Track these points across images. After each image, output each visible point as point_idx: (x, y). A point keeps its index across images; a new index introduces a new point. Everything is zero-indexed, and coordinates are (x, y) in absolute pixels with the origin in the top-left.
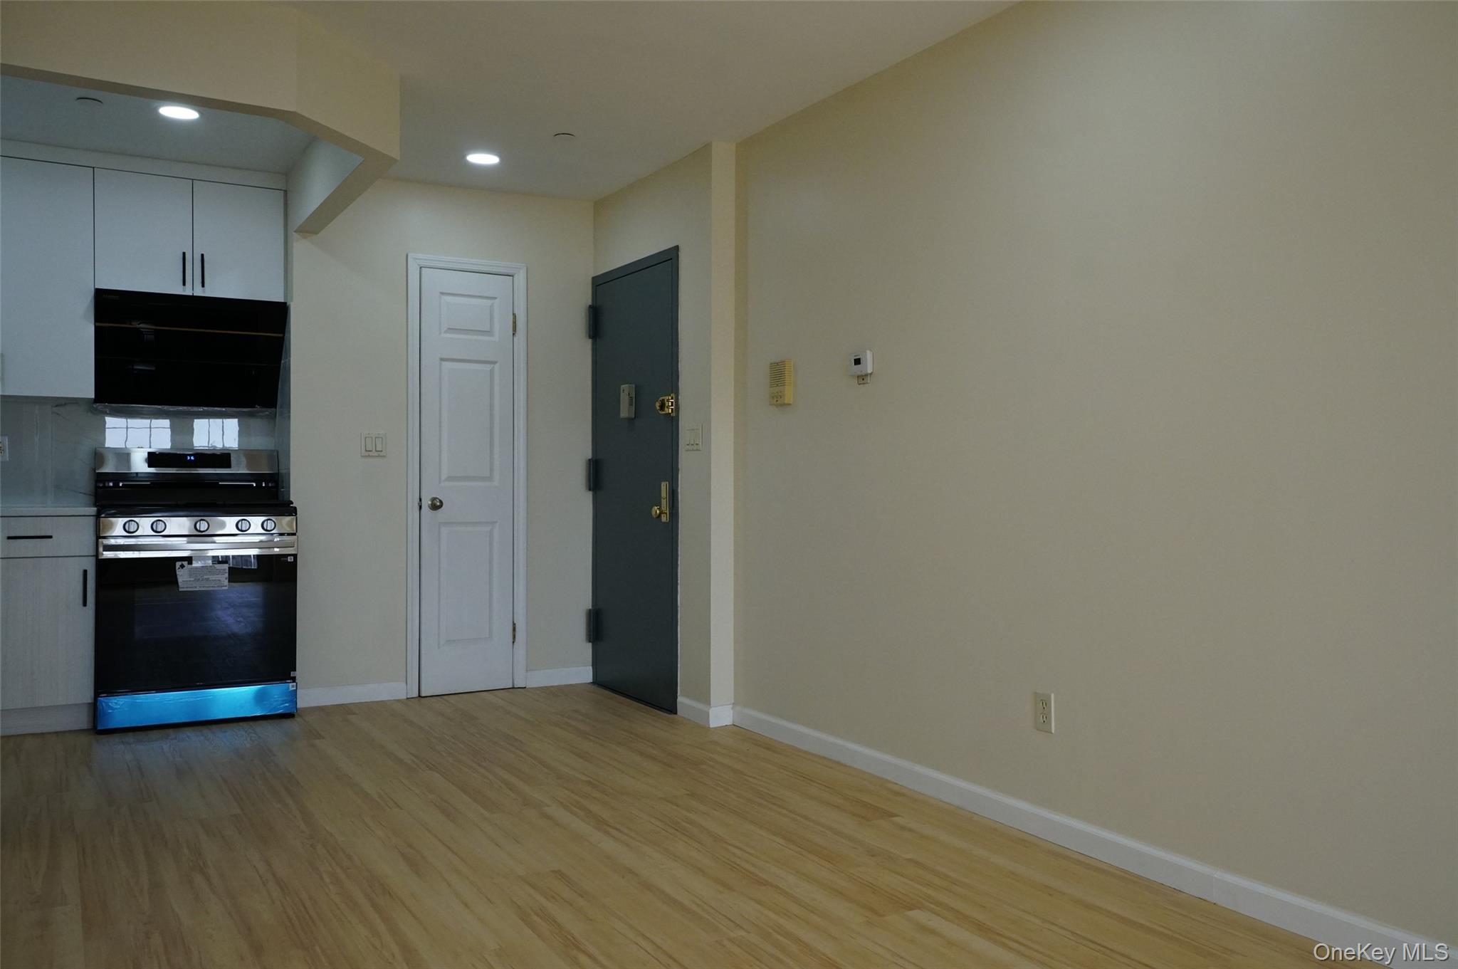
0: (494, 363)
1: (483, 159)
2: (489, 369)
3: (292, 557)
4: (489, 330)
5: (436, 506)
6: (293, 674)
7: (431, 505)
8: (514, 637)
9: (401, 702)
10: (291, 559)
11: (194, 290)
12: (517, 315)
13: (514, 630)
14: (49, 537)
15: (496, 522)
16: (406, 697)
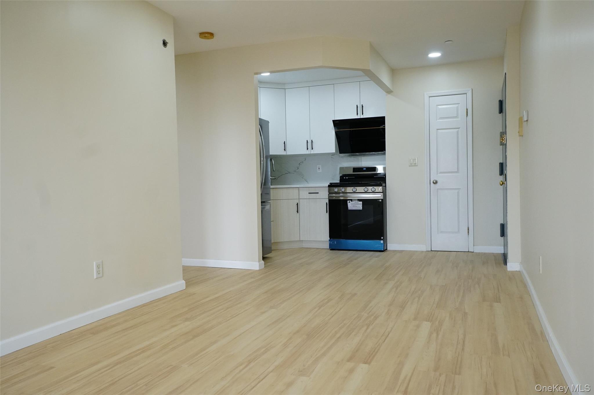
0: (459, 128)
1: (435, 55)
2: (457, 131)
4: (456, 116)
5: (436, 183)
6: (382, 238)
7: (433, 183)
8: (468, 232)
9: (422, 252)
10: (380, 201)
11: (360, 116)
12: (468, 109)
13: (468, 229)
14: (318, 193)
15: (460, 189)
16: (426, 251)
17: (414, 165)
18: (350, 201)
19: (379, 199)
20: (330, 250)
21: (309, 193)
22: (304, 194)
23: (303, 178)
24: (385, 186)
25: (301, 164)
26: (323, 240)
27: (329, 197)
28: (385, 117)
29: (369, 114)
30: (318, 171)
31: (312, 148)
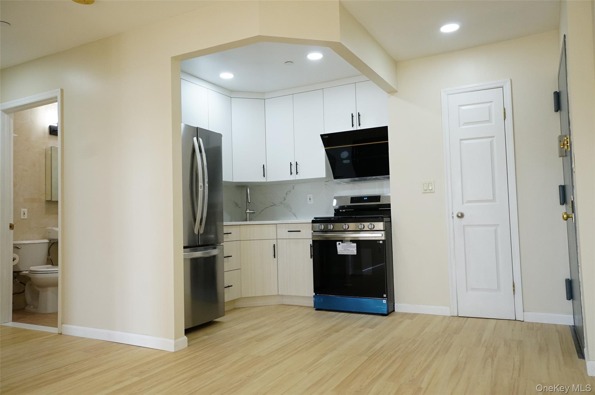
0: (493, 137)
1: (450, 28)
2: (490, 141)
3: (382, 241)
4: (489, 120)
5: (461, 216)
6: (385, 296)
7: (458, 216)
8: (514, 290)
9: (445, 317)
10: (381, 242)
11: (356, 128)
12: (505, 108)
13: (514, 286)
14: (300, 231)
15: (499, 225)
16: (450, 315)
17: (429, 191)
18: (340, 243)
19: (379, 240)
20: (316, 310)
21: (288, 231)
22: (283, 232)
23: (290, 211)
24: (390, 221)
25: (288, 194)
26: (306, 296)
27: (313, 236)
28: (387, 126)
29: (367, 124)
30: (309, 203)
31: (297, 173)
